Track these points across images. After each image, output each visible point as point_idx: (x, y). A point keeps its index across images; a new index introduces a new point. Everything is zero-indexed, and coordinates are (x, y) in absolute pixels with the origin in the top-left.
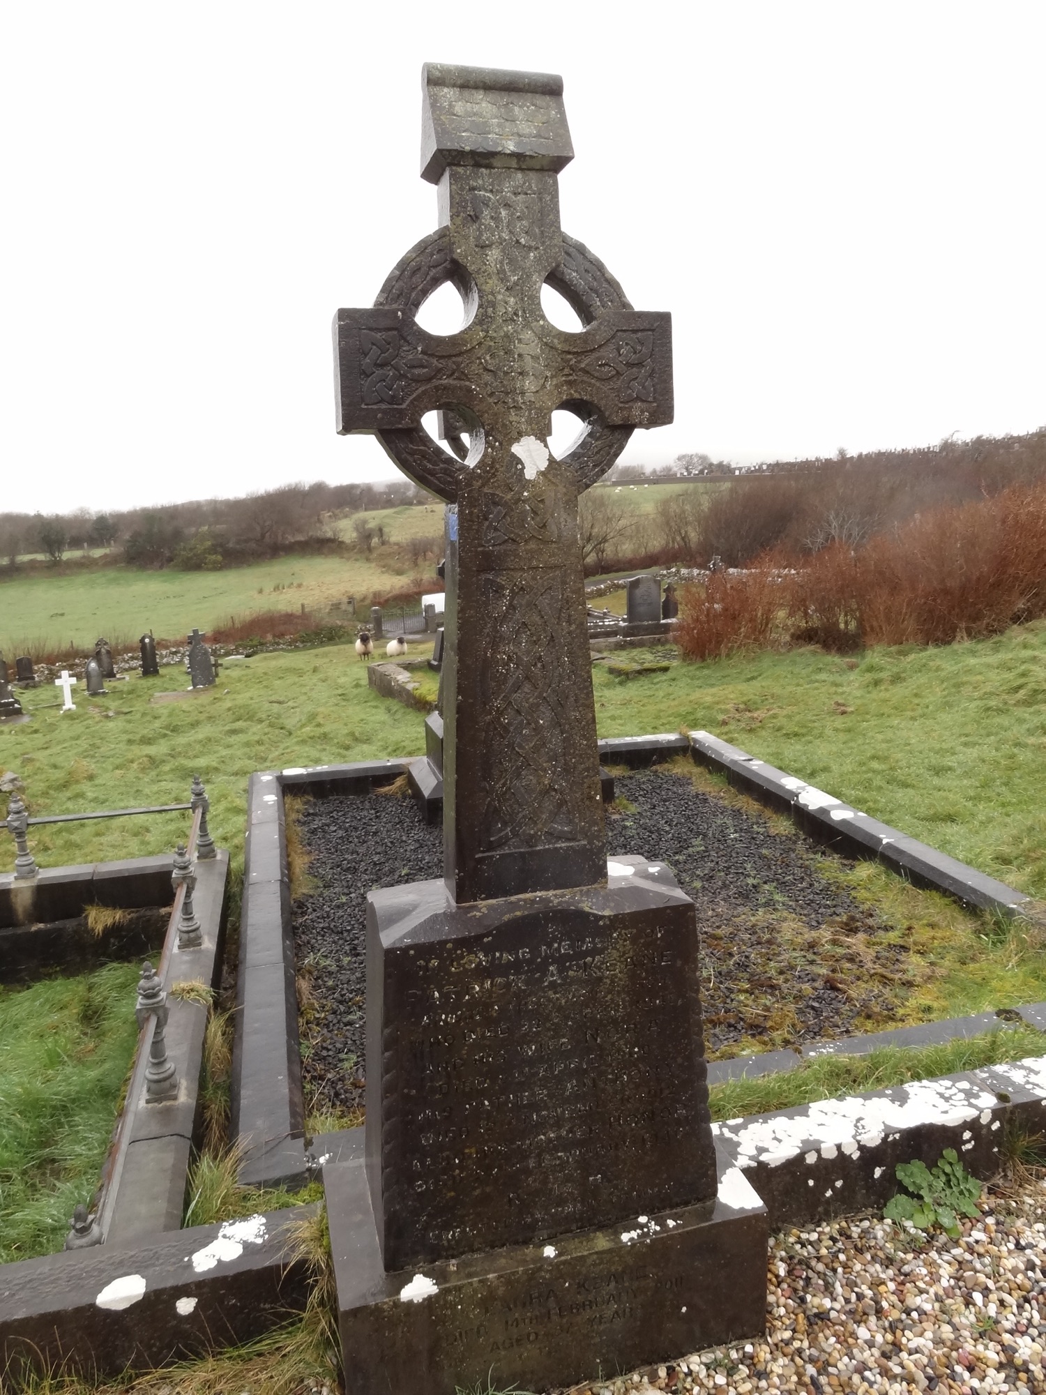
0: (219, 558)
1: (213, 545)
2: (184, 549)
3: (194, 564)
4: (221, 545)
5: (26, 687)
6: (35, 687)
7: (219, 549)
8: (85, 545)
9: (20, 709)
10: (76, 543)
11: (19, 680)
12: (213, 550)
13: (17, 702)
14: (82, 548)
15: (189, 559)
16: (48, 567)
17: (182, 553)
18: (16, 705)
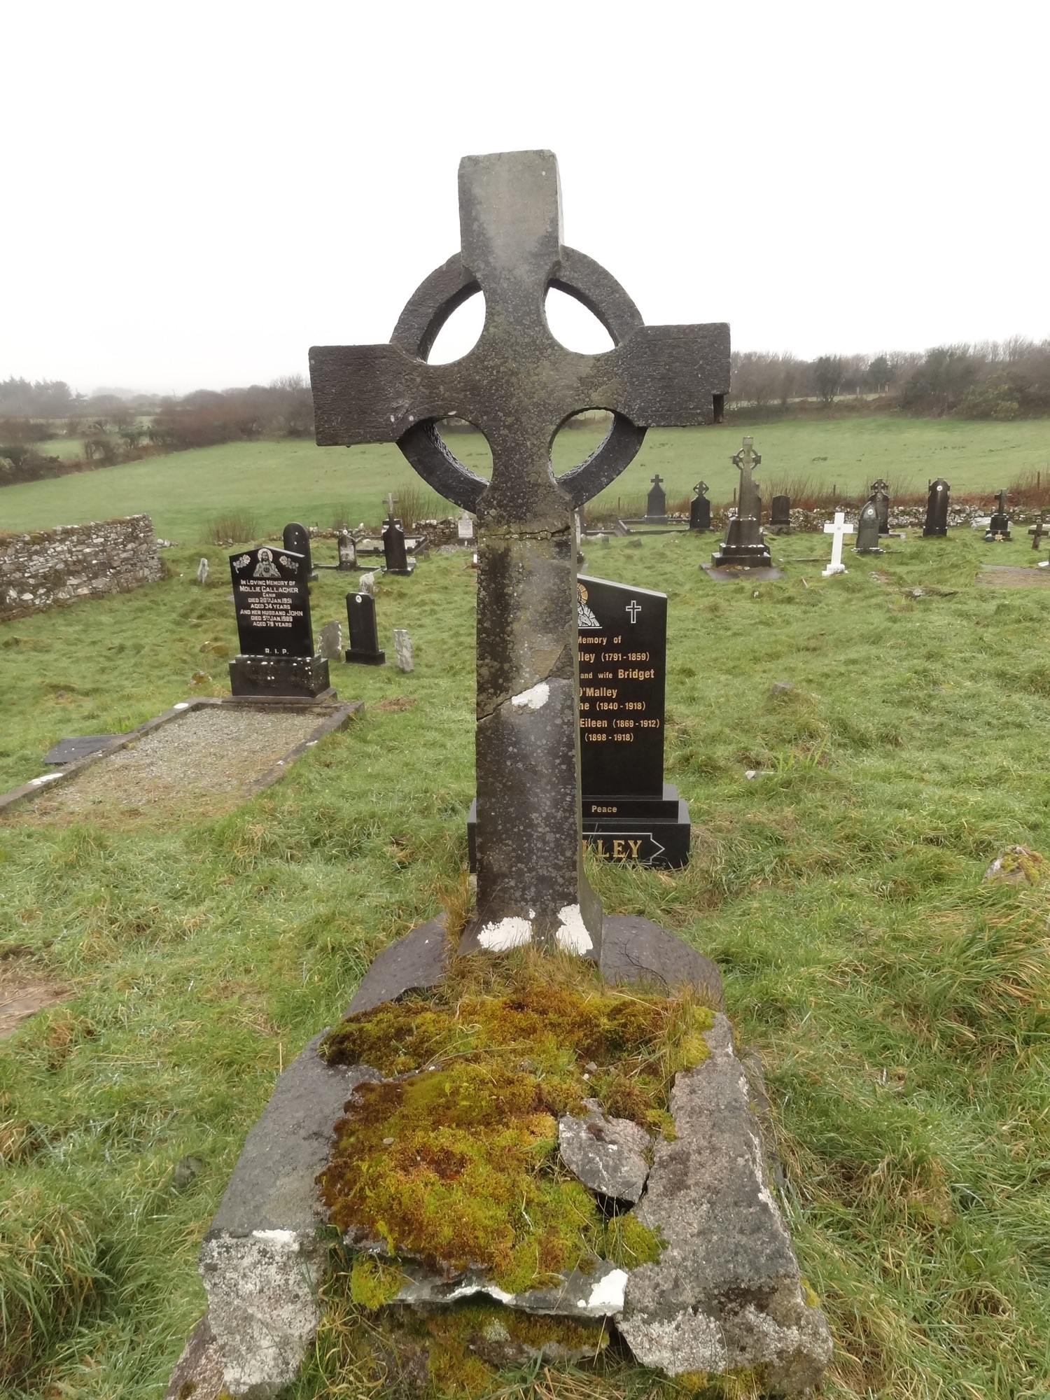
0: (1015, 405)
1: (1010, 389)
2: (973, 393)
3: (982, 413)
4: (1020, 390)
5: (779, 533)
6: (788, 534)
7: (1018, 395)
8: (858, 389)
9: (769, 559)
10: (849, 386)
11: (773, 523)
12: (1009, 395)
13: (766, 549)
14: (854, 392)
15: (976, 405)
16: (818, 409)
17: (970, 397)
18: (765, 554)
